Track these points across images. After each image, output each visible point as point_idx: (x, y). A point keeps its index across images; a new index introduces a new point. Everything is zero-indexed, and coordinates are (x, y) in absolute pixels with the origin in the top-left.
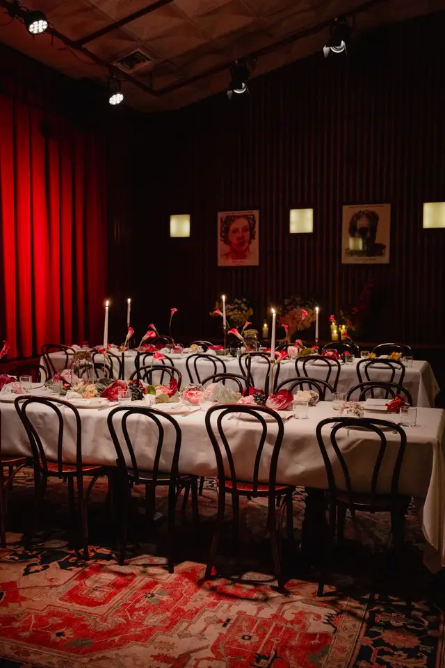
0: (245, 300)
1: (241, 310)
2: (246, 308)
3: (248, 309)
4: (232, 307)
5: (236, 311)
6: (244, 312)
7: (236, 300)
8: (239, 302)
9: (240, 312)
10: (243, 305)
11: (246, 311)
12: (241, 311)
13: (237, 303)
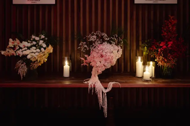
0: (43, 37)
1: (40, 47)
2: (44, 46)
3: (48, 46)
4: (29, 45)
5: (33, 49)
6: (42, 49)
7: (33, 37)
8: (37, 39)
9: (38, 50)
10: (41, 42)
11: (45, 49)
12: (40, 49)
13: (34, 40)
